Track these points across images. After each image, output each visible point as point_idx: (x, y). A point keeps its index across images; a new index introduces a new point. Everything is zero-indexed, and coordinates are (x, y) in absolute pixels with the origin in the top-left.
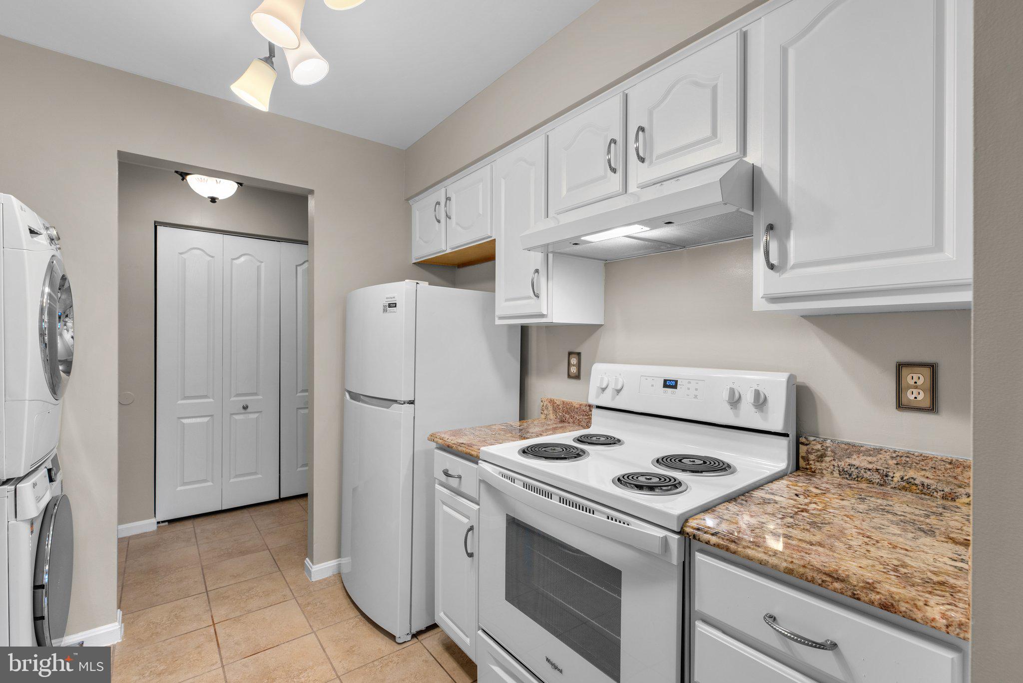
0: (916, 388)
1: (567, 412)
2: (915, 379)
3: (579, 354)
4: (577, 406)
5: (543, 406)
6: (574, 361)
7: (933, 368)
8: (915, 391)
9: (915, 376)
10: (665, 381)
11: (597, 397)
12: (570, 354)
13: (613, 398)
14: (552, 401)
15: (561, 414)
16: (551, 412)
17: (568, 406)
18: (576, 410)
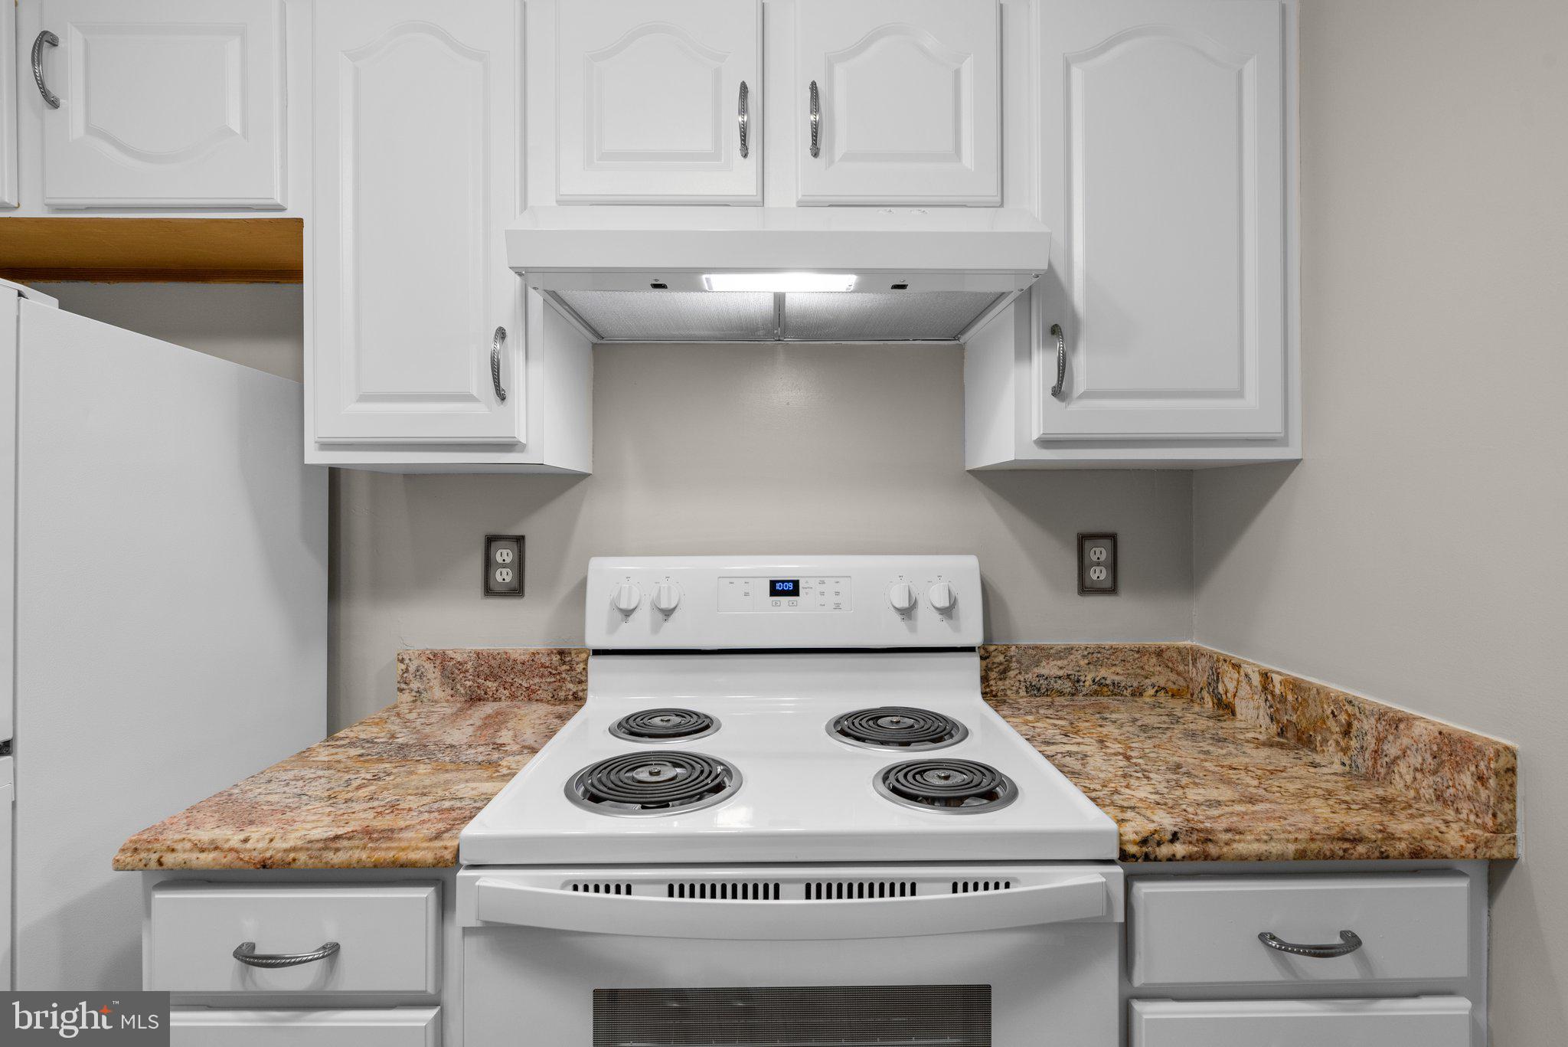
0: (1098, 564)
1: (492, 676)
2: (1098, 555)
3: (520, 540)
4: (526, 658)
5: (407, 671)
6: (504, 555)
7: (1113, 537)
8: (1098, 569)
9: (1098, 550)
10: (773, 583)
11: (612, 629)
12: (491, 540)
13: (656, 629)
14: (440, 659)
15: (468, 683)
16: (436, 683)
17: (493, 662)
18: (519, 667)
